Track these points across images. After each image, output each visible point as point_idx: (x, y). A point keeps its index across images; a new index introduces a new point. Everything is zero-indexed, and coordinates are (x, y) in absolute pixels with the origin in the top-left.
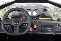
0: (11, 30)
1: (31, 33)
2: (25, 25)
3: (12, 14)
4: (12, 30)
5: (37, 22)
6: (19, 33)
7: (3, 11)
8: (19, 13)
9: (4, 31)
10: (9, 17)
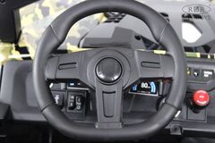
0: (75, 106)
1: (175, 129)
2: (144, 85)
3: (79, 31)
4: (82, 106)
5: (207, 74)
6: (125, 126)
7: (36, 15)
8: (117, 28)
9: (46, 111)
10: (68, 44)
